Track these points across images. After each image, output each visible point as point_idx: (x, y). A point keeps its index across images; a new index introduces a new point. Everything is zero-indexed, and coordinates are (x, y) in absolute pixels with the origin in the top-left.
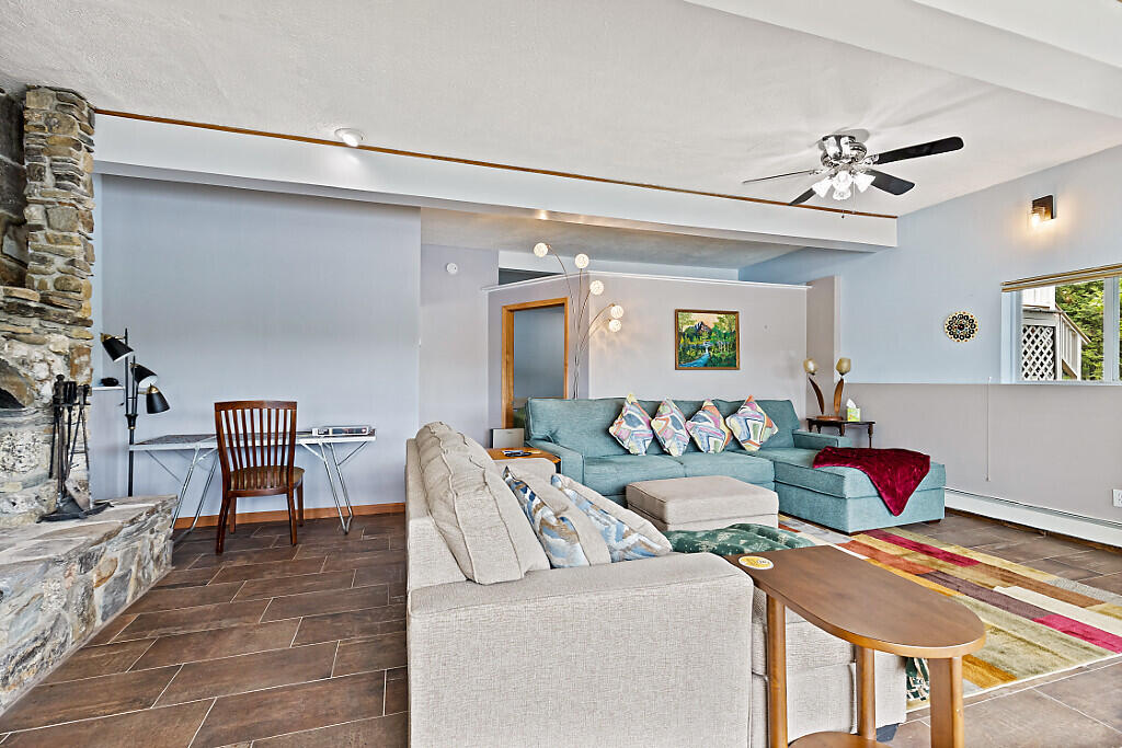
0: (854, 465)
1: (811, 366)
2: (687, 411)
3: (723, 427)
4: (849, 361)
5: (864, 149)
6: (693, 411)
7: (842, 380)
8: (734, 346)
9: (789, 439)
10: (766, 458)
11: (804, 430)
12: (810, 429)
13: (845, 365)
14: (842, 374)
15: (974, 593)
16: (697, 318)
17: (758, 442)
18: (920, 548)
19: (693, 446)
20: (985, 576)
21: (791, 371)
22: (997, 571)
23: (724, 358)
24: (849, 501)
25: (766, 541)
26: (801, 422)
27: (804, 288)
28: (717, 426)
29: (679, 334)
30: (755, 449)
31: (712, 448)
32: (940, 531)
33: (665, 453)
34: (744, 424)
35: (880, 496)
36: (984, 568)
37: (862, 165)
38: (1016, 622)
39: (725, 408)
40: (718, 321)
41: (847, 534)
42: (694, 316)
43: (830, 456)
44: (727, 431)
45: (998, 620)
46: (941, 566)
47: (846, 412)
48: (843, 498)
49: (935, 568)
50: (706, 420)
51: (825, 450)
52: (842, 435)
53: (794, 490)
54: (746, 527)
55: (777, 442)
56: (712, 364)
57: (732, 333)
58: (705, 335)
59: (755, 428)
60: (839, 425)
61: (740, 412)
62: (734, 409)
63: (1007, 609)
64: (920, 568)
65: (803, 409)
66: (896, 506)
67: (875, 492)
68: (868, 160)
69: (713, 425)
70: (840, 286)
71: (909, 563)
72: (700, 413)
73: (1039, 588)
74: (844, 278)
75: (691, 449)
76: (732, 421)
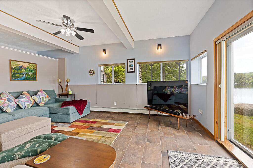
0: (72, 105)
1: (60, 80)
2: (15, 95)
3: (31, 99)
4: (69, 79)
5: (73, 25)
6: (18, 95)
7: (68, 84)
8: (35, 74)
9: (54, 100)
10: (47, 107)
11: (58, 97)
12: (60, 97)
13: (68, 80)
14: (68, 83)
15: (97, 129)
16: (20, 64)
17: (44, 103)
18: (87, 122)
19: (19, 107)
20: (98, 124)
21: (54, 82)
22: (100, 122)
23: (31, 78)
24: (71, 115)
25: (47, 142)
26: (57, 95)
27: (58, 60)
28: (29, 99)
29: (11, 69)
30: (43, 105)
31: (27, 107)
32: (89, 116)
33: (5, 112)
34: (39, 98)
35: (78, 112)
36: (98, 122)
37: (73, 29)
38: (105, 133)
39: (32, 93)
40: (29, 66)
41: (70, 123)
42: (18, 63)
43: (66, 104)
44: (33, 101)
45: (102, 134)
46: (91, 125)
47: (69, 92)
48: (69, 114)
49: (90, 126)
50: (24, 98)
51: (64, 102)
52: (68, 97)
53: (56, 115)
54: (39, 137)
55: (50, 102)
56: (26, 79)
57: (34, 70)
58: (24, 70)
59: (42, 98)
60: (67, 95)
61: (37, 94)
62: (35, 93)
63: (103, 131)
64: (87, 127)
65: (57, 92)
66: (81, 113)
67: (77, 111)
68: (74, 28)
69: (27, 99)
70: (67, 60)
71: (85, 126)
72: (22, 96)
73: (107, 124)
74: (68, 59)
75: (18, 108)
76: (35, 97)
